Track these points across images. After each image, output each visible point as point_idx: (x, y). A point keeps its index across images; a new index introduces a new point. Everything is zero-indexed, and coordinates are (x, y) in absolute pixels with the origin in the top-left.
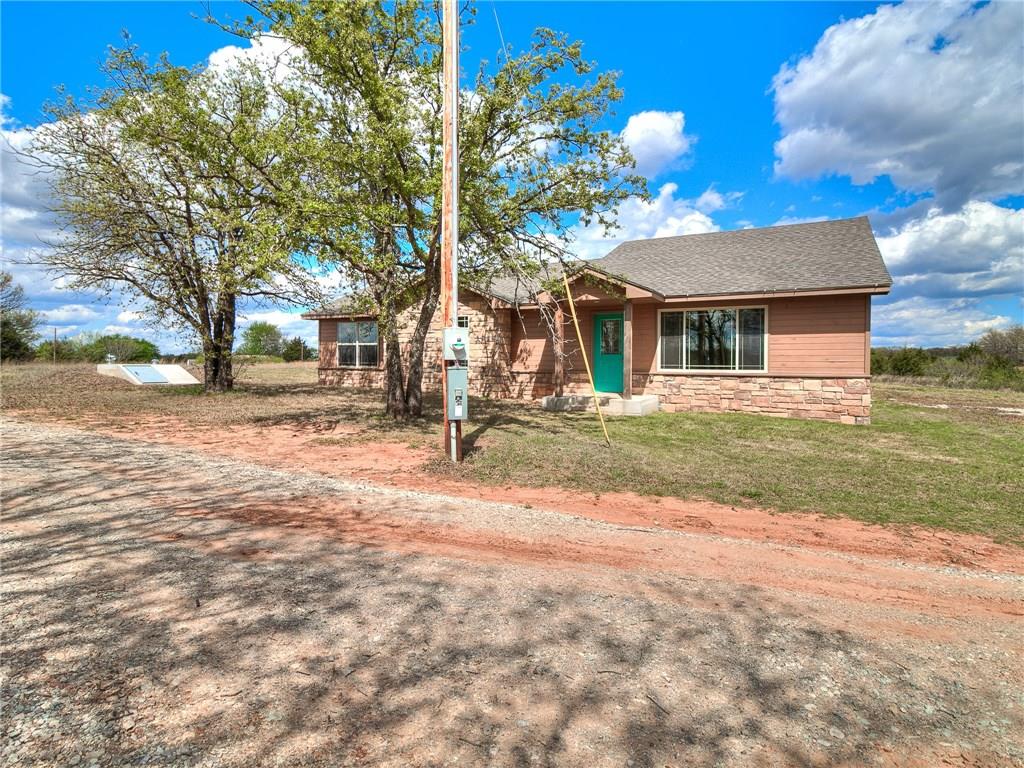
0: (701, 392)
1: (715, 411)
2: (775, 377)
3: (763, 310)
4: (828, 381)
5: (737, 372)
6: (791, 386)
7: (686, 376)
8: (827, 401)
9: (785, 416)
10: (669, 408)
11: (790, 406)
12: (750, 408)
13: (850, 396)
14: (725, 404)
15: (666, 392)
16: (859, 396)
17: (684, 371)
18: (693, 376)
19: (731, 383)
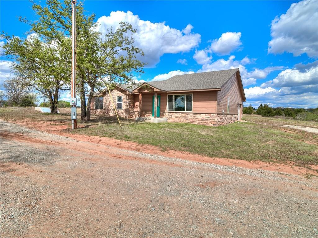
0: (177, 117)
1: (180, 122)
2: (194, 113)
3: (192, 95)
4: (207, 115)
5: (185, 112)
6: (198, 116)
7: (173, 113)
8: (207, 120)
9: (196, 124)
10: (169, 121)
11: (198, 121)
12: (188, 122)
13: (212, 119)
14: (182, 120)
15: (169, 117)
16: (213, 119)
17: (173, 111)
18: (175, 113)
19: (184, 115)
